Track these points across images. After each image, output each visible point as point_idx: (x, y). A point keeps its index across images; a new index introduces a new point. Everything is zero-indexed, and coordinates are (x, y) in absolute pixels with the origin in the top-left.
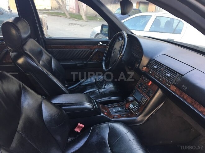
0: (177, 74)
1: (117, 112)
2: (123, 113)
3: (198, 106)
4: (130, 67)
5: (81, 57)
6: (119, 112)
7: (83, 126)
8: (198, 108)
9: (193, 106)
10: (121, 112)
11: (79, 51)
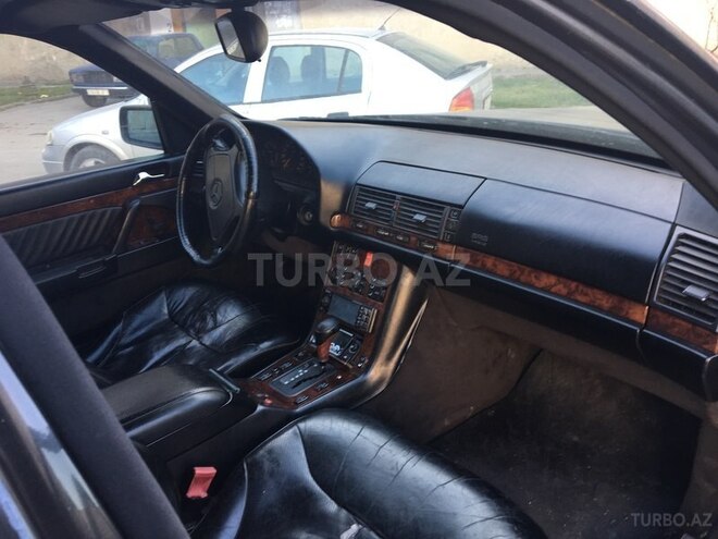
0: (443, 208)
1: (299, 384)
2: (320, 379)
3: (533, 275)
4: (279, 231)
5: (85, 242)
6: (305, 380)
7: (211, 471)
8: (534, 280)
9: (517, 281)
10: (311, 378)
11: (70, 221)
